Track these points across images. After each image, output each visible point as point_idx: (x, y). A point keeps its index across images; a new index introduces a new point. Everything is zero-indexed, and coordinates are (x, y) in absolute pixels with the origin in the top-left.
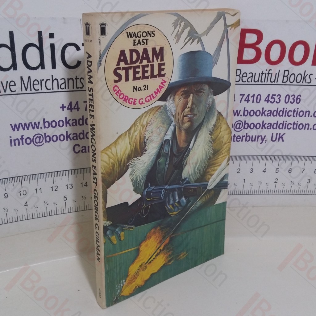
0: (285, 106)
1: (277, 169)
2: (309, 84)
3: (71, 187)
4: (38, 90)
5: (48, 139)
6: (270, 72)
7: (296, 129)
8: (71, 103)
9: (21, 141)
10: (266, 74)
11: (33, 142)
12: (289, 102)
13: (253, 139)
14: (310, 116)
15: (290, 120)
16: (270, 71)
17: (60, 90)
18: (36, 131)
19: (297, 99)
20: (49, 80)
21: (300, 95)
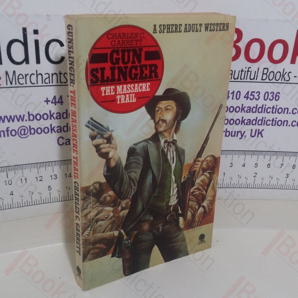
0: (265, 103)
1: (256, 164)
2: (288, 82)
3: (56, 178)
4: (23, 84)
5: (32, 131)
7: (275, 125)
8: (55, 97)
9: (6, 133)
10: (245, 71)
11: (18, 134)
12: (268, 99)
13: (233, 134)
14: (288, 113)
15: (270, 116)
16: (250, 69)
17: (44, 84)
18: (21, 123)
19: (276, 96)
20: (34, 74)
21: (279, 93)
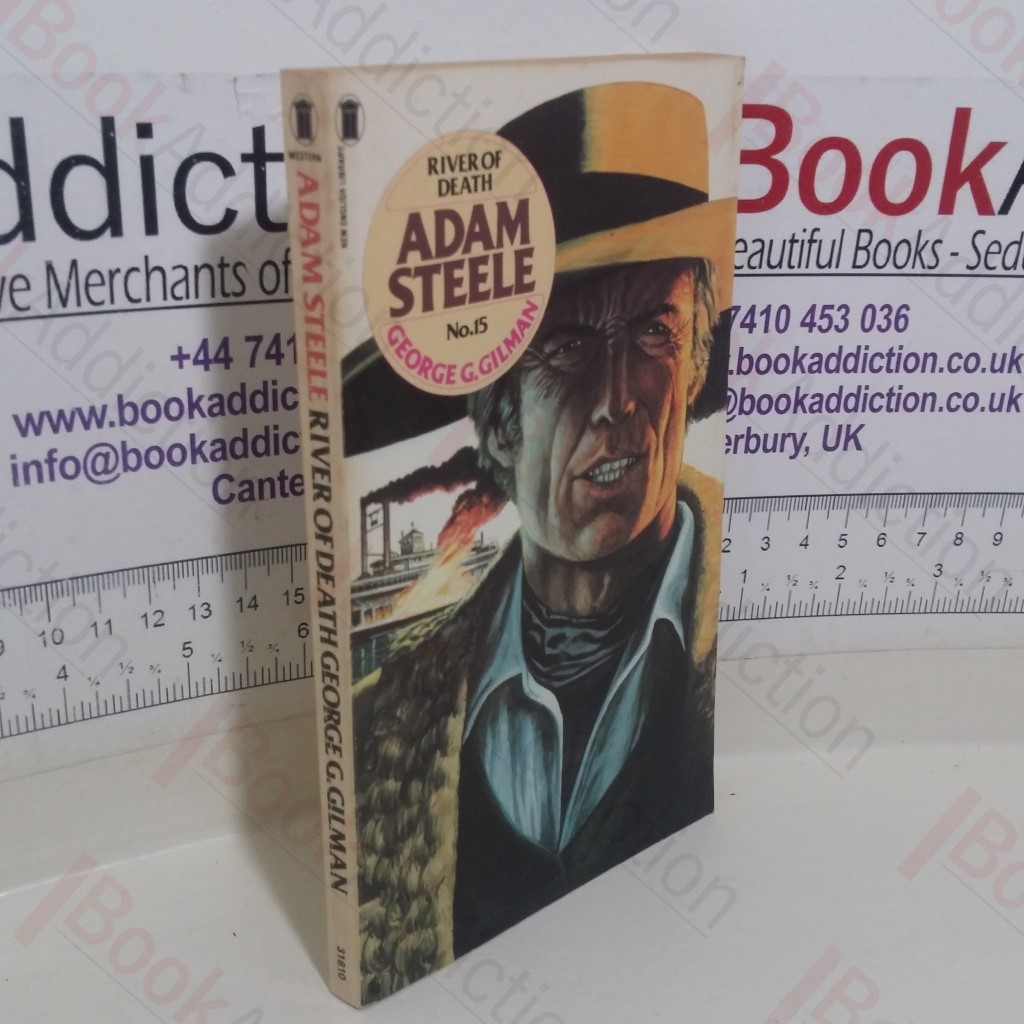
1: (843, 538)
2: (931, 272)
3: (206, 613)
4: (102, 303)
5: (132, 460)
6: (815, 238)
7: (897, 410)
8: (204, 345)
9: (45, 468)
10: (803, 241)
11: (86, 472)
12: (875, 328)
13: (770, 445)
14: (937, 369)
15: (880, 382)
16: (816, 233)
17: (171, 302)
18: (95, 435)
19: (898, 317)
20: (137, 269)
21: (906, 307)
